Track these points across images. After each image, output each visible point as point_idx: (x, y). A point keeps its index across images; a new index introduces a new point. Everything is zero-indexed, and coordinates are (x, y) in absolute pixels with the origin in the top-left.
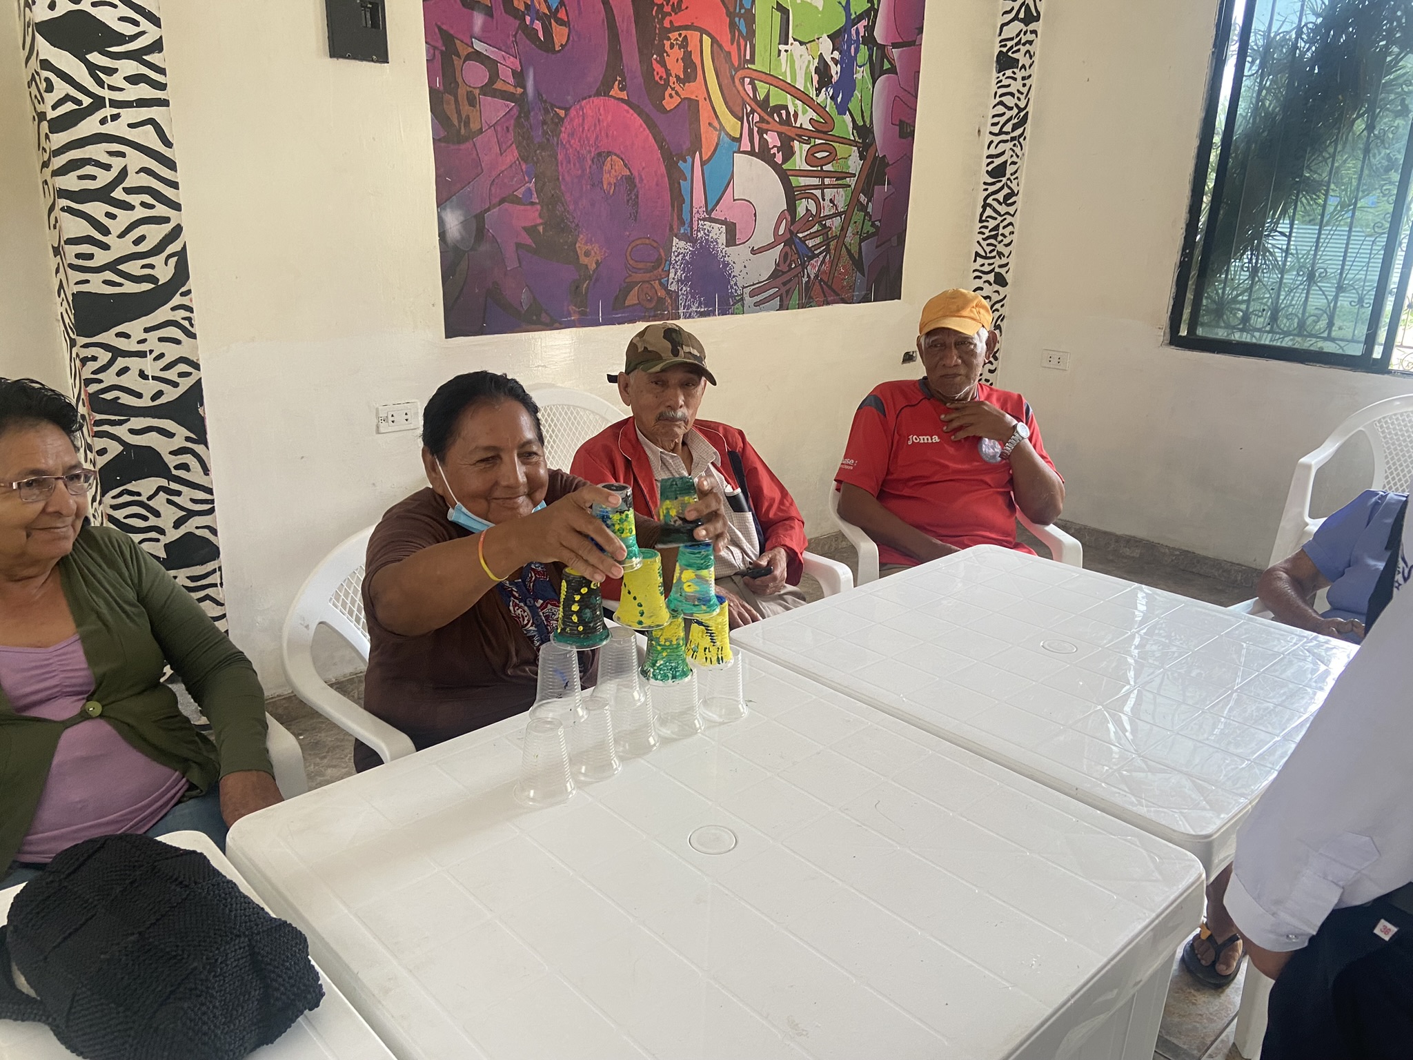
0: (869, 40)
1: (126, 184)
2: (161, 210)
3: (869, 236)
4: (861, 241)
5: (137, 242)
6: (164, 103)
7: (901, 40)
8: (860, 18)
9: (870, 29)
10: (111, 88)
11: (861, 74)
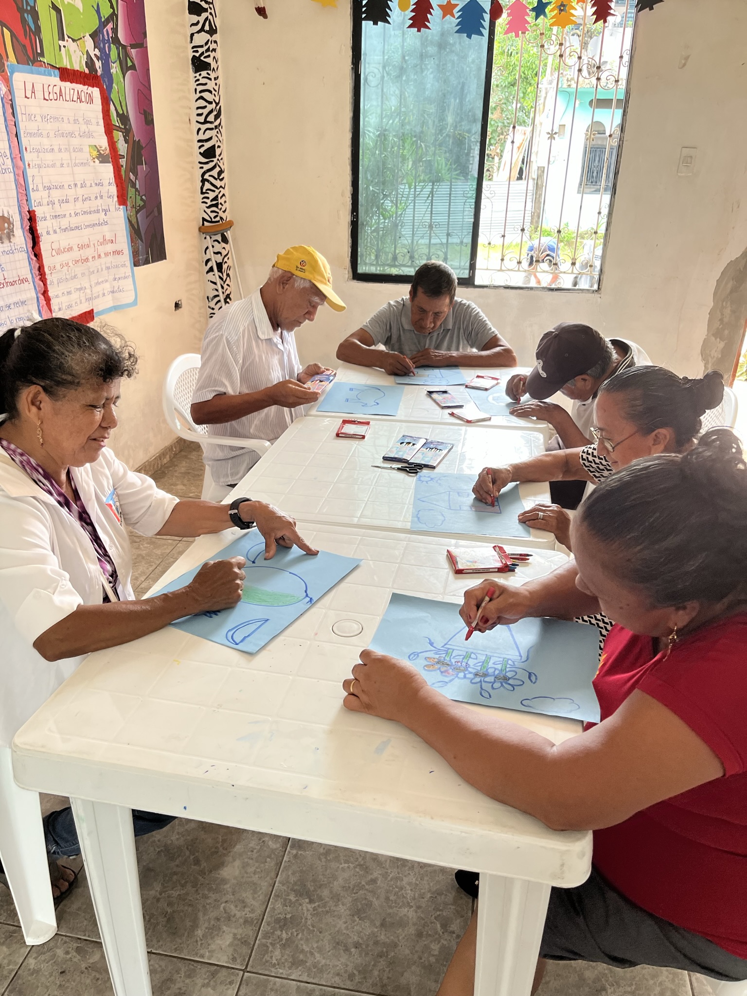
0: (116, 41)
3: (141, 208)
4: (137, 212)
7: (135, 43)
8: (108, 21)
9: (115, 30)
11: (115, 69)
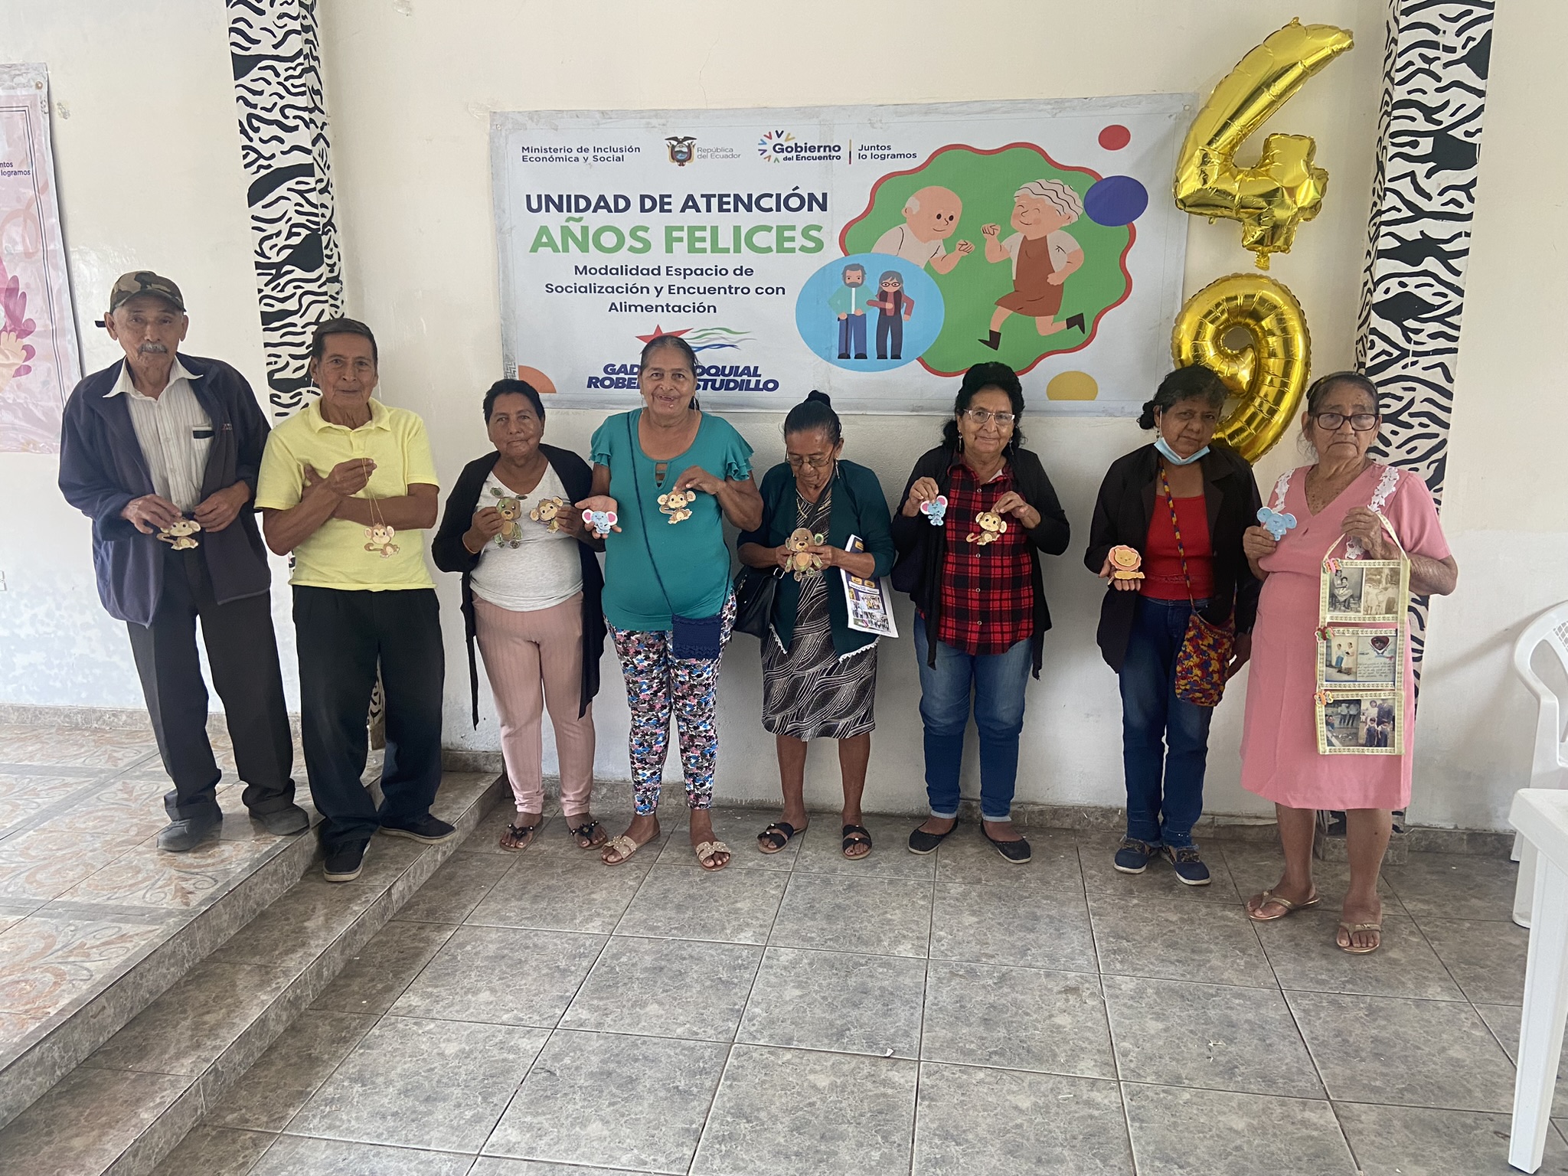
1: (1411, 411)
2: (1434, 428)
5: (1409, 452)
6: (1455, 351)
10: (1416, 343)
